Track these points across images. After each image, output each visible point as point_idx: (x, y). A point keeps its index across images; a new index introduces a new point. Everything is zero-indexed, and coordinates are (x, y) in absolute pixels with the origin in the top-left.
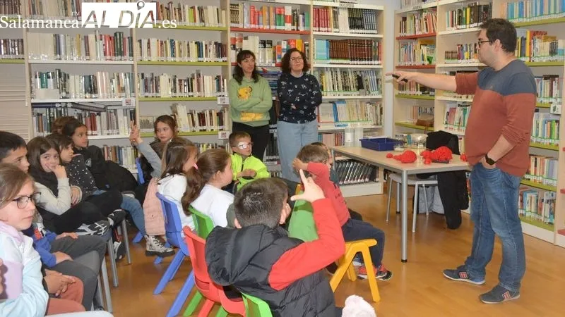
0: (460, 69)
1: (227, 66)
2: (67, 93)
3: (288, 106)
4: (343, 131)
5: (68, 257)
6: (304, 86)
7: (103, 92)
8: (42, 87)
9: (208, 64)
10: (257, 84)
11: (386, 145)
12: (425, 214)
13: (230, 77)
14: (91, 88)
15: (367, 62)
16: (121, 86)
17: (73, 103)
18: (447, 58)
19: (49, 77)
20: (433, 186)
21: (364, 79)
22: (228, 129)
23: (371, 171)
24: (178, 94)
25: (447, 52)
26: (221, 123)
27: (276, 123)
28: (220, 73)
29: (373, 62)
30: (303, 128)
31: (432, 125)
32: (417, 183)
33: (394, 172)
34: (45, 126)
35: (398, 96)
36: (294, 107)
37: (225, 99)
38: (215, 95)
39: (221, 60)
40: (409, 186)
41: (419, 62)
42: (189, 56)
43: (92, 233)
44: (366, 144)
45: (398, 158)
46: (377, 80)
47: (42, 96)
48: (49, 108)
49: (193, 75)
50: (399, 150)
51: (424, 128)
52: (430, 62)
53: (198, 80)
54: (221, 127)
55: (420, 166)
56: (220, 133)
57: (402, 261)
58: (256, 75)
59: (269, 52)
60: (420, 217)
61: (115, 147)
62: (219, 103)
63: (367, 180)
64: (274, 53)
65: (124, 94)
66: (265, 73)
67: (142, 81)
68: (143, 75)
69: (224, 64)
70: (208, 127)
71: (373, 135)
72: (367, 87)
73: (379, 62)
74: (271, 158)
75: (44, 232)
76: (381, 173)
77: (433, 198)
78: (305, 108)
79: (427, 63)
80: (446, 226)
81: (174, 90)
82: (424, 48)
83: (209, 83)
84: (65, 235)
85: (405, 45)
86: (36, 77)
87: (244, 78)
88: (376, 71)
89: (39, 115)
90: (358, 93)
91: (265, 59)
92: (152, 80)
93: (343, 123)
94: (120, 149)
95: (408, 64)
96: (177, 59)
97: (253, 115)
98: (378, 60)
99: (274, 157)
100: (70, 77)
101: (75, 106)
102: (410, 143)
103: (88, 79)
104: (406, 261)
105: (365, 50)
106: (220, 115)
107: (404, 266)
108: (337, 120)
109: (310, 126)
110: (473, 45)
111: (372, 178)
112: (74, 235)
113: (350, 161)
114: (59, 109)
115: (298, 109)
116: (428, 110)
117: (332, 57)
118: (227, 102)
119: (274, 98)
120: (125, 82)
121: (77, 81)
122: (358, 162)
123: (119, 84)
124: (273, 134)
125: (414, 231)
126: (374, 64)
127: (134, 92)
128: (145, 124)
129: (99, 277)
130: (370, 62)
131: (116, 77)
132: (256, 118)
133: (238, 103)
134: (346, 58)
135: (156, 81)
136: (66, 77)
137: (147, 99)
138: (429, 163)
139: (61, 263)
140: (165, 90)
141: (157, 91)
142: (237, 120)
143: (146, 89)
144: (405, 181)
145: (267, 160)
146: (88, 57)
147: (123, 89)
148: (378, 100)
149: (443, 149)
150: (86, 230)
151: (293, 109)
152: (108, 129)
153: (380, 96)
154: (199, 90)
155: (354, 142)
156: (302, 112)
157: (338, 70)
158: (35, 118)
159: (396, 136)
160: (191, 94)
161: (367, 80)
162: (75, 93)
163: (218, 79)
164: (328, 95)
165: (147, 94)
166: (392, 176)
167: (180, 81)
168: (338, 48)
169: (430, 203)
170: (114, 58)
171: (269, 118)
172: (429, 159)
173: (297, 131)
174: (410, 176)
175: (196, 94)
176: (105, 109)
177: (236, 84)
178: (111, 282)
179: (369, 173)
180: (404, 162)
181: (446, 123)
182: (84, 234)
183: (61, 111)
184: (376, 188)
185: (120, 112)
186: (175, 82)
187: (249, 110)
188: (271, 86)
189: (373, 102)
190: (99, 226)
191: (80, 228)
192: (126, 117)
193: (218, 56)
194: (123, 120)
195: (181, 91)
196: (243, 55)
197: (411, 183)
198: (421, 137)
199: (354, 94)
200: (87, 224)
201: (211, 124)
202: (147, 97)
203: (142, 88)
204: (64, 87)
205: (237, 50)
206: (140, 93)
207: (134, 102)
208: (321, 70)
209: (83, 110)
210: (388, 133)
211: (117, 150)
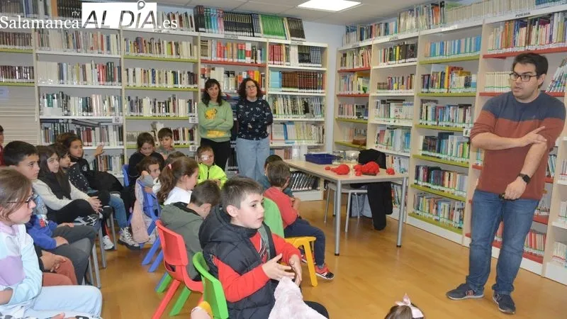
0: (390, 98)
1: (197, 92)
2: (69, 111)
3: (245, 126)
4: (291, 147)
5: (65, 242)
6: (258, 109)
7: (97, 111)
8: (48, 106)
9: (183, 90)
10: (222, 107)
11: (326, 159)
12: (357, 217)
13: (200, 101)
14: (88, 108)
15: (312, 91)
16: (112, 106)
17: (73, 120)
18: (379, 88)
19: (54, 98)
20: (364, 194)
21: (310, 104)
22: (197, 143)
23: (314, 181)
24: (157, 114)
25: (379, 84)
26: (192, 138)
27: (235, 140)
28: (192, 98)
29: (317, 91)
30: (258, 144)
31: (365, 144)
32: (350, 192)
33: (333, 183)
34: (51, 138)
35: (338, 120)
36: (250, 126)
37: (194, 119)
38: (188, 115)
39: (192, 87)
40: (342, 193)
41: (355, 92)
42: (167, 83)
43: (85, 223)
44: (310, 158)
45: (334, 171)
46: (321, 105)
47: (49, 113)
48: (54, 123)
49: (170, 99)
50: (336, 164)
51: (358, 146)
52: (365, 92)
53: (174, 104)
54: (192, 142)
55: (352, 177)
56: (191, 146)
57: (336, 255)
58: (220, 99)
59: (232, 80)
60: (352, 220)
61: (106, 156)
62: (190, 121)
63: (310, 188)
64: (236, 82)
65: (114, 113)
66: (228, 98)
67: (128, 103)
68: (129, 97)
69: (195, 90)
70: (181, 142)
71: (316, 151)
72: (312, 111)
73: (323, 91)
74: (232, 168)
75: (47, 222)
76: (322, 183)
77: (363, 205)
78: (259, 127)
79: (362, 92)
80: (373, 227)
81: (154, 111)
82: (360, 80)
83: (182, 105)
84: (64, 224)
85: (345, 77)
86: (44, 98)
87: (210, 102)
88: (320, 98)
89: (46, 129)
90: (305, 116)
91: (228, 87)
92: (136, 102)
93: (290, 141)
94: (110, 157)
95: (346, 93)
96: (157, 85)
97: (218, 132)
98: (322, 89)
99: (235, 168)
100: (71, 98)
101: (75, 121)
102: (345, 158)
103: (85, 100)
104: (338, 255)
105: (311, 80)
106: (191, 132)
107: (337, 258)
108: (287, 138)
109: (263, 141)
110: (401, 79)
111: (315, 187)
112: (71, 225)
113: (296, 172)
114: (62, 124)
115: (254, 128)
116: (362, 132)
117: (284, 86)
118: (197, 122)
119: (236, 119)
120: (115, 103)
121: (76, 102)
122: (303, 173)
123: (110, 105)
124: (234, 149)
125: (346, 231)
126: (318, 93)
127: (121, 111)
128: (130, 138)
129: (89, 258)
130: (315, 91)
131: (107, 99)
132: (219, 135)
133: (205, 122)
134: (295, 87)
135: (140, 102)
136: (68, 98)
137: (132, 117)
138: (360, 175)
139: (61, 246)
140: (147, 111)
141: (140, 111)
142: (204, 136)
143: (132, 109)
144: (339, 190)
145: (229, 170)
146: (85, 82)
147: (113, 109)
148: (322, 122)
149: (371, 164)
150: (81, 222)
151: (250, 128)
152: (101, 141)
153: (323, 120)
154: (174, 111)
155: (299, 158)
156: (257, 131)
157: (289, 97)
158: (42, 131)
159: (334, 152)
160: (168, 114)
161: (312, 106)
162: (75, 111)
163: (190, 102)
164: (279, 117)
165: (132, 114)
166: (330, 186)
167: (159, 103)
168: (289, 78)
169: (360, 209)
170: (106, 83)
171: (230, 135)
172: (359, 171)
173: (252, 146)
174: (344, 186)
175: (172, 114)
176: (98, 125)
177: (204, 106)
178: (100, 263)
179: (313, 183)
180: (339, 174)
181: (377, 143)
182: (80, 224)
183: (63, 127)
184: (317, 195)
185: (111, 128)
186: (155, 104)
187: (214, 128)
188: (233, 109)
189: (317, 124)
190: (90, 218)
191: (77, 220)
192: (115, 132)
193: (190, 83)
194: (113, 135)
195: (160, 112)
196: (211, 83)
197: (346, 191)
198: (354, 154)
199: (301, 117)
200: (81, 216)
201: (184, 139)
202: (132, 116)
203: (129, 109)
204: (65, 106)
205: (205, 78)
206: (127, 112)
207: (122, 120)
208: (274, 97)
209: (81, 125)
210: (329, 149)
211: (108, 159)
